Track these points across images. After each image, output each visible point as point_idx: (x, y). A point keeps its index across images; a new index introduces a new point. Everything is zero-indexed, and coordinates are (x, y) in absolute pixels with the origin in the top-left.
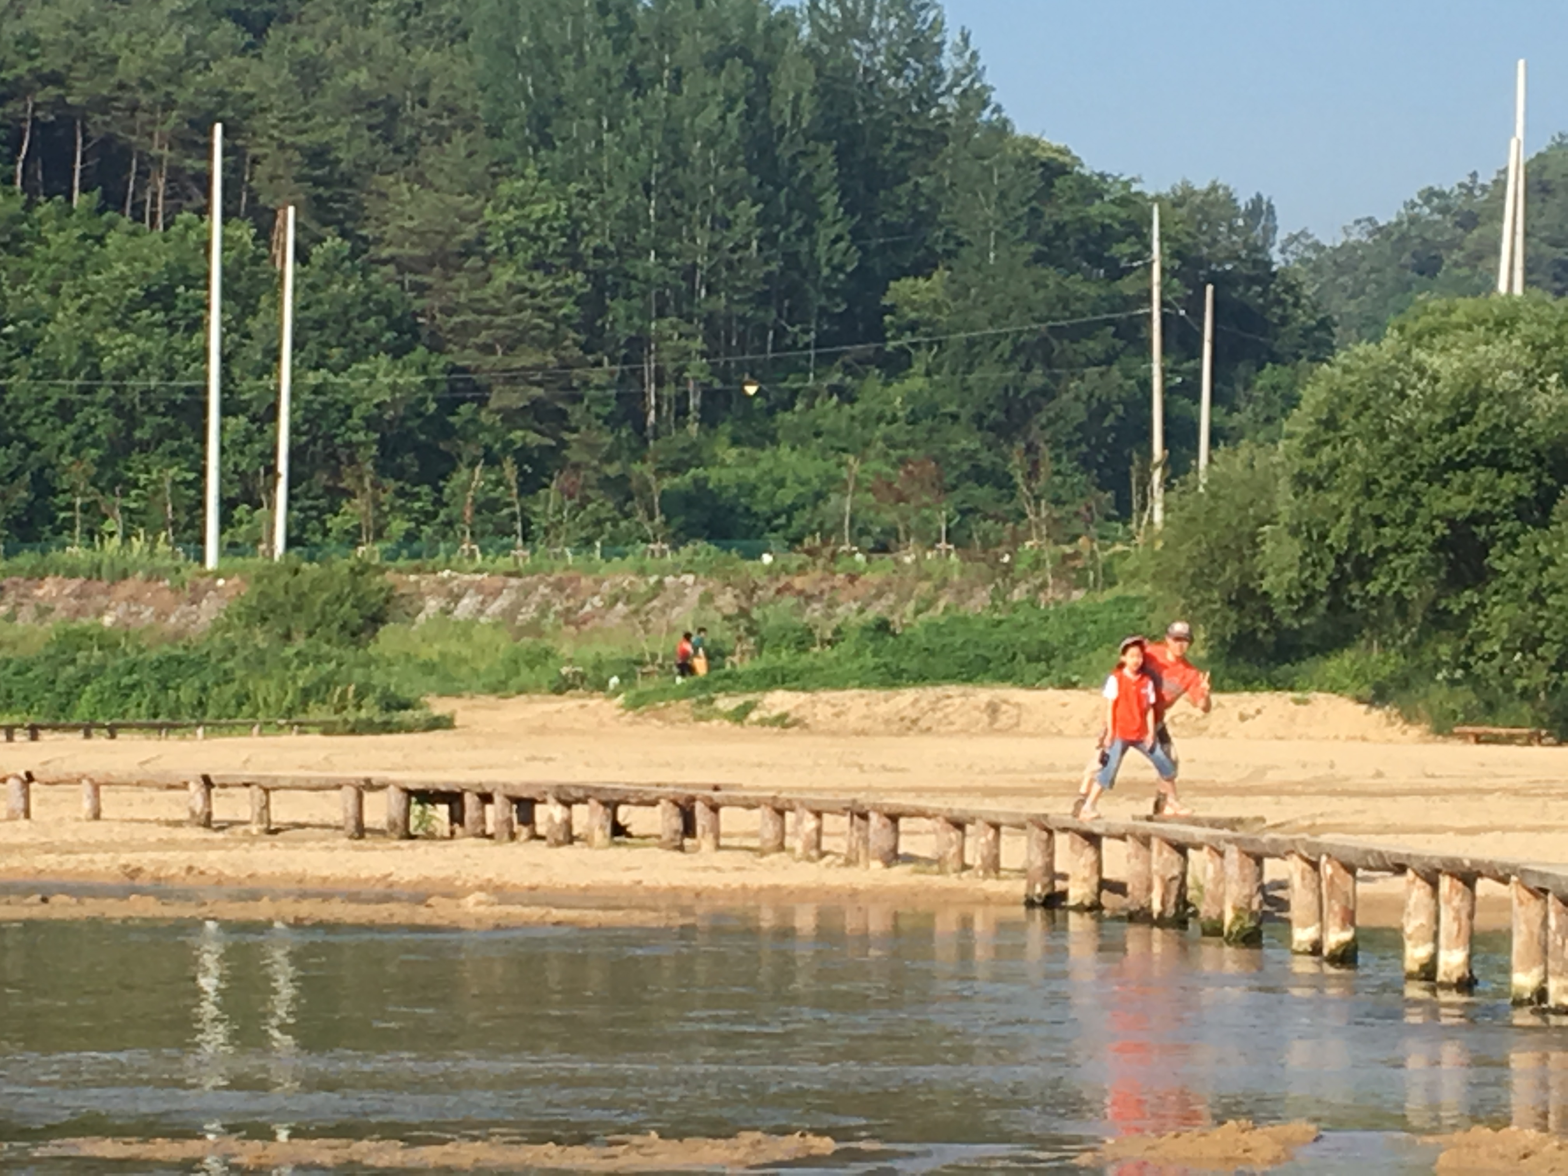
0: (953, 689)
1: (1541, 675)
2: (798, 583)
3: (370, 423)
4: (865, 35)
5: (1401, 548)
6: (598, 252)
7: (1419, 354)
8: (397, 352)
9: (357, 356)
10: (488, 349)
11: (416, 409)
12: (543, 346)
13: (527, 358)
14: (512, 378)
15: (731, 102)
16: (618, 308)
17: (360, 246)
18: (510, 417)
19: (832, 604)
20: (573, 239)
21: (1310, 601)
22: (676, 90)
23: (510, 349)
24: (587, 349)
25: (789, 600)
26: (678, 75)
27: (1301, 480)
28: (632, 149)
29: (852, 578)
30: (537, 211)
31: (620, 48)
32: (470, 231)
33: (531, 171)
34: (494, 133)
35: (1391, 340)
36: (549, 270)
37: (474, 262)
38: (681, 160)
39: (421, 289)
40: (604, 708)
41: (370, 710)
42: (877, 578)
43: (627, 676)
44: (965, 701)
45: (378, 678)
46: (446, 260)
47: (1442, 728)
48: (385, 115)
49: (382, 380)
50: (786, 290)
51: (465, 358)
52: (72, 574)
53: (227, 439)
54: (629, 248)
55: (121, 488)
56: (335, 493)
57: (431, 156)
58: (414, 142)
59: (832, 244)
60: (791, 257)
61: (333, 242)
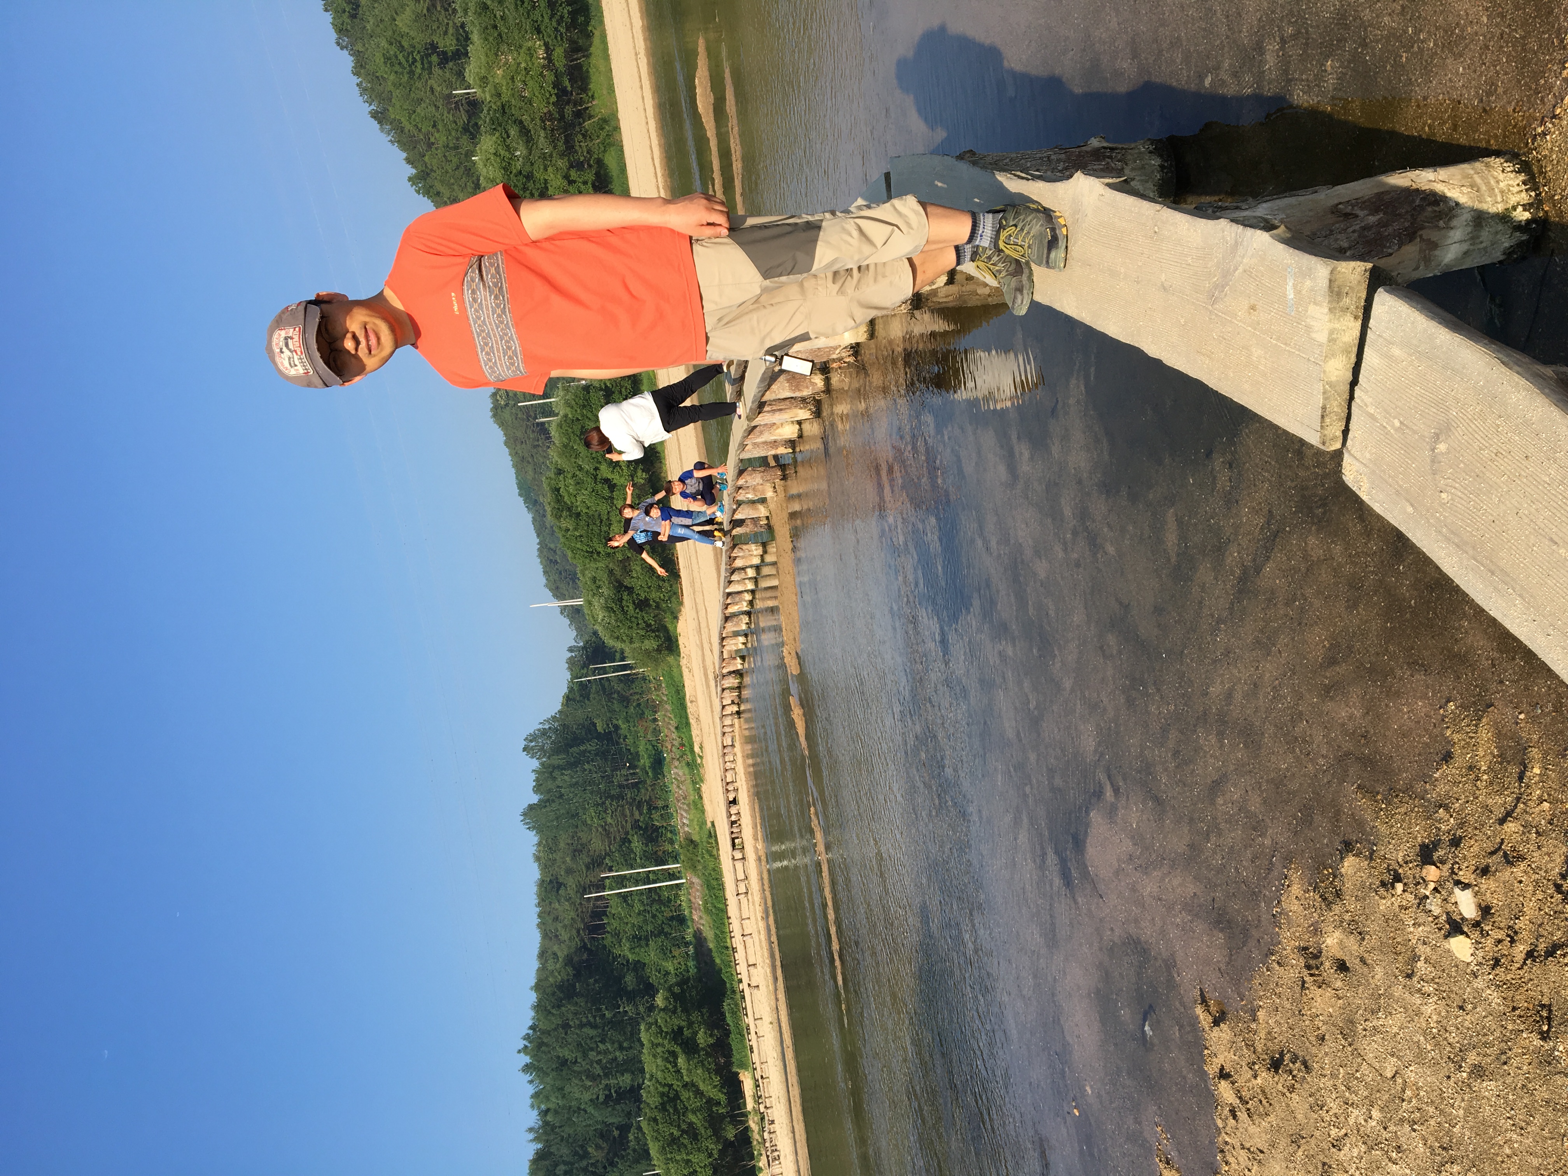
2: (670, 748)
3: (647, 845)
4: (543, 746)
6: (601, 798)
8: (630, 842)
10: (626, 822)
11: (642, 836)
12: (624, 809)
13: (628, 812)
14: (632, 815)
15: (563, 774)
16: (613, 792)
17: (607, 854)
18: (641, 814)
19: (673, 739)
20: (598, 804)
22: (561, 787)
23: (626, 816)
24: (623, 798)
25: (674, 749)
28: (576, 795)
29: (667, 736)
30: (593, 814)
31: (553, 801)
32: (600, 829)
33: (584, 817)
34: (577, 827)
36: (606, 809)
37: (607, 827)
38: (577, 783)
39: (615, 838)
40: (704, 788)
41: (713, 841)
42: (666, 730)
43: (696, 783)
44: (691, 708)
45: (704, 839)
46: (608, 834)
47: (681, 603)
48: (576, 852)
49: (637, 844)
50: (603, 754)
51: (629, 826)
52: (691, 912)
53: (655, 878)
54: (599, 792)
55: (669, 900)
56: (664, 852)
57: (584, 840)
58: (581, 845)
59: (591, 746)
60: (596, 755)
61: (607, 861)
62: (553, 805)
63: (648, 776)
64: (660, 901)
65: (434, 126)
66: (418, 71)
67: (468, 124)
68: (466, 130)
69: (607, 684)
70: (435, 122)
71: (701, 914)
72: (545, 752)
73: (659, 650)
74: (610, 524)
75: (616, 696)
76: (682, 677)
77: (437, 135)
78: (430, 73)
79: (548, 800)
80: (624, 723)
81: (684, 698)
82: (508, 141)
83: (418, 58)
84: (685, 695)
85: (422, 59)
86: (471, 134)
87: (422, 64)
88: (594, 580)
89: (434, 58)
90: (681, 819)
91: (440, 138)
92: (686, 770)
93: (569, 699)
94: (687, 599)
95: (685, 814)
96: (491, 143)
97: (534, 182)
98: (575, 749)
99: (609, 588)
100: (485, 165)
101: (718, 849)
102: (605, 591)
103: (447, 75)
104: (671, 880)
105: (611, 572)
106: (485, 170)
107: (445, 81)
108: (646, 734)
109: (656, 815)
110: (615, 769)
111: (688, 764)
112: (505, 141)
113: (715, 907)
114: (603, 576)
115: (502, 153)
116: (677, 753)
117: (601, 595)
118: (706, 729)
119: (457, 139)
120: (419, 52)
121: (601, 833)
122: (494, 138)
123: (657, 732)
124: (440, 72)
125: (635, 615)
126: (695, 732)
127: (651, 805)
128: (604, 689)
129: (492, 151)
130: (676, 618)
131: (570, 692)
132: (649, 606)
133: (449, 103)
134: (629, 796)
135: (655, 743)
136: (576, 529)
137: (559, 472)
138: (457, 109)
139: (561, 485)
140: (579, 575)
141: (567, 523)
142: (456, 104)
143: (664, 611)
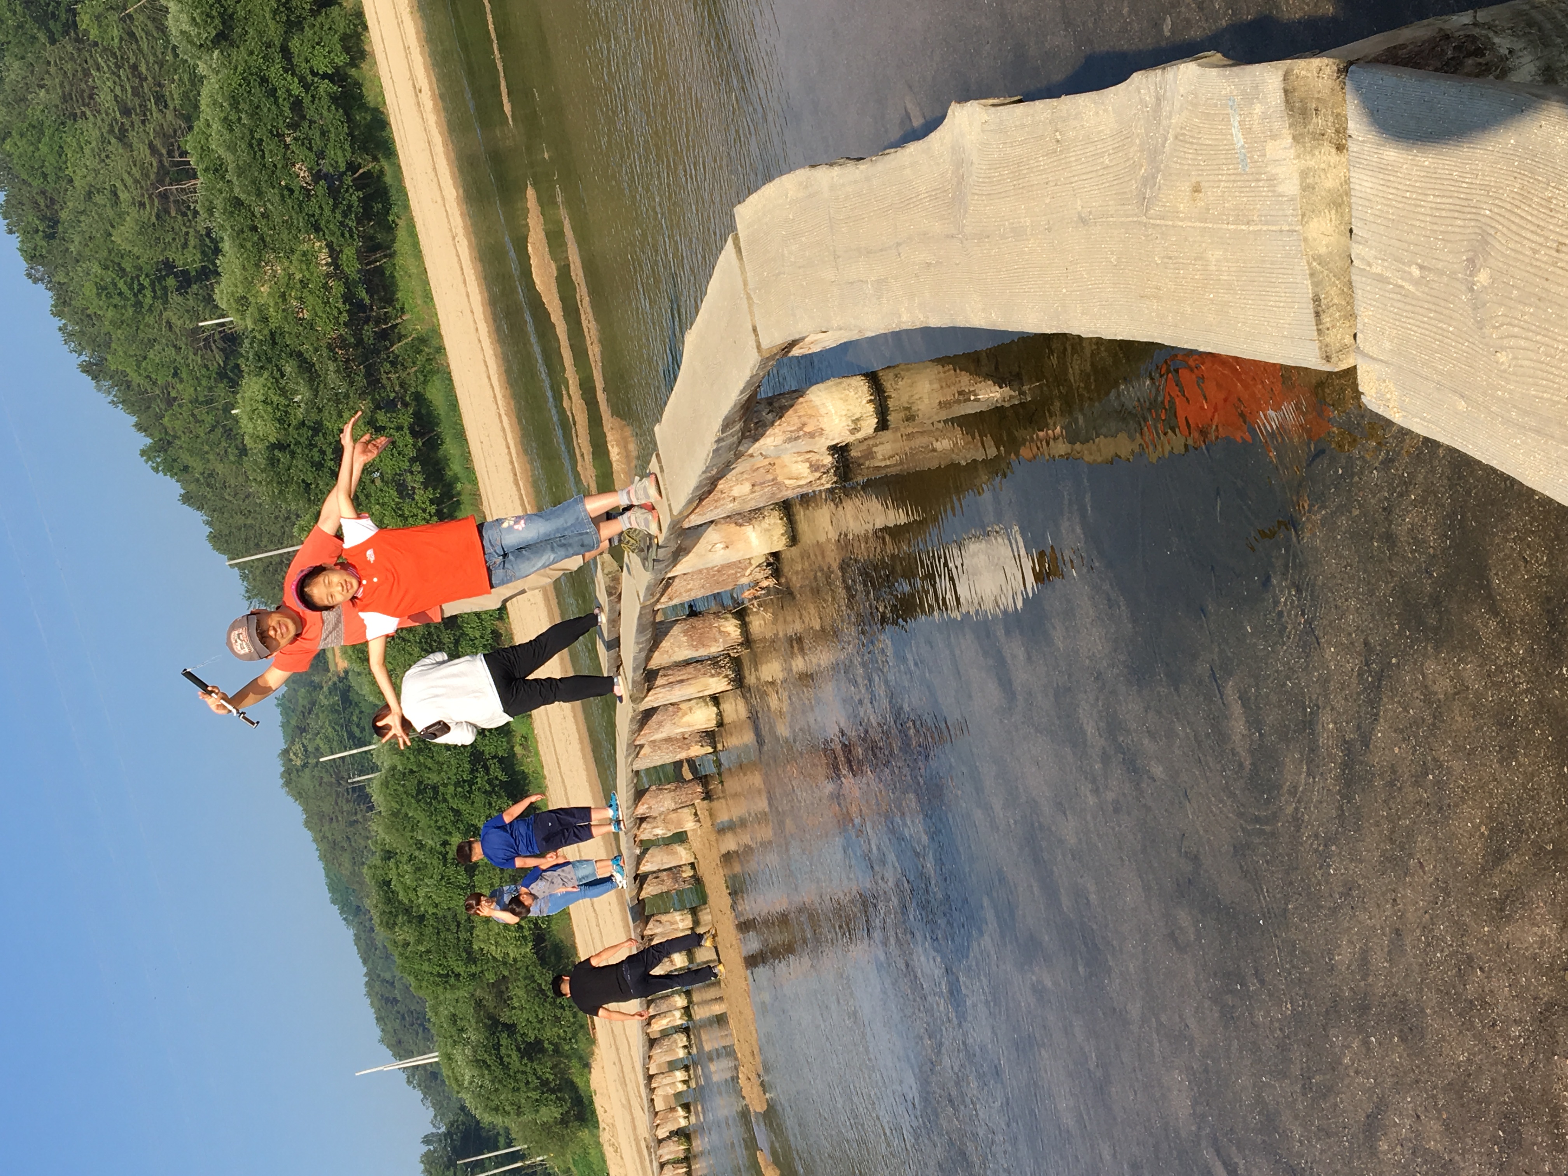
7: (466, 1083)
35: (463, 1095)
47: (593, 1041)
65: (175, 374)
66: (148, 301)
67: (224, 369)
68: (222, 375)
70: (176, 369)
73: (564, 1122)
74: (473, 927)
76: (604, 1162)
77: (180, 387)
78: (166, 302)
82: (283, 382)
83: (146, 283)
85: (152, 284)
86: (231, 380)
87: (154, 291)
88: (454, 1019)
89: (171, 282)
91: (185, 391)
96: (257, 387)
97: (324, 434)
99: (477, 1030)
100: (251, 419)
102: (473, 1035)
103: (191, 303)
105: (479, 1004)
106: (250, 425)
107: (188, 311)
112: (277, 381)
114: (467, 1011)
115: (275, 399)
117: (467, 1041)
119: (210, 389)
120: (147, 276)
122: (262, 380)
124: (180, 299)
125: (523, 1068)
129: (261, 398)
130: (587, 1066)
132: (543, 1050)
133: (196, 340)
136: (419, 942)
137: (389, 855)
138: (207, 346)
139: (392, 875)
140: (430, 1014)
141: (405, 933)
142: (205, 339)
143: (567, 1057)
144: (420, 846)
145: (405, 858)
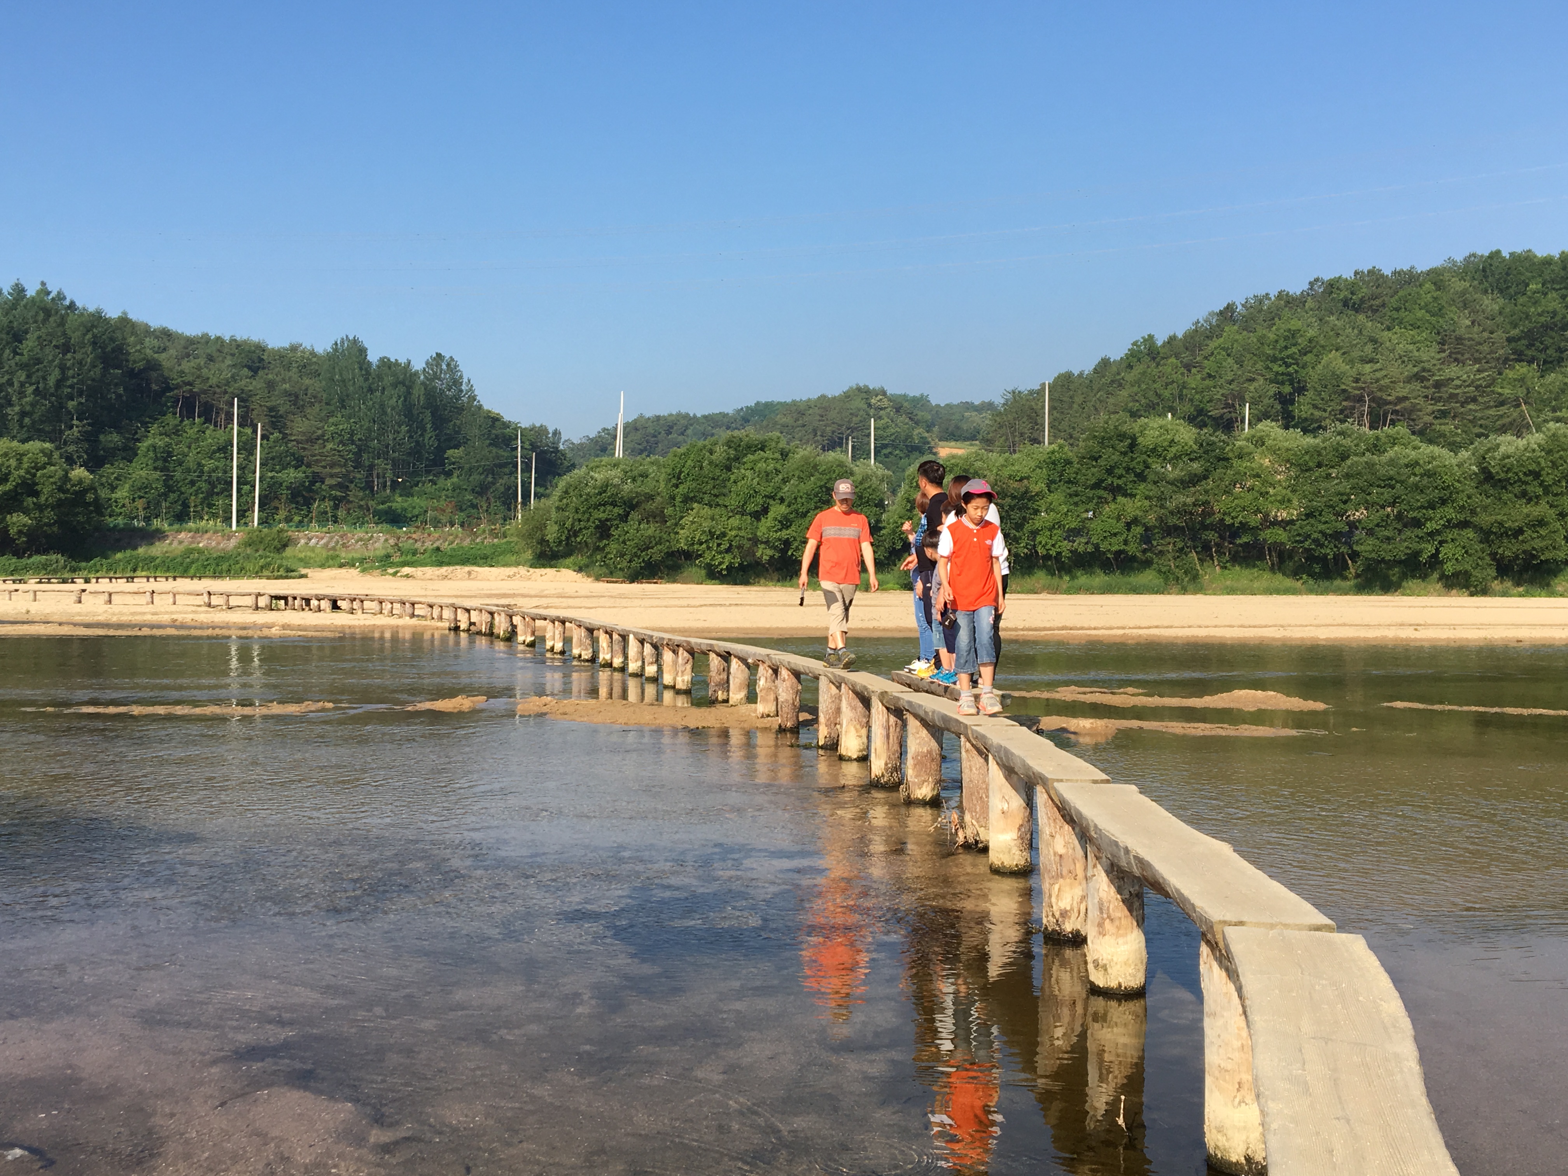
0: (458, 567)
1: (625, 564)
2: (414, 536)
3: (288, 488)
4: (439, 379)
5: (586, 528)
6: (360, 440)
7: (592, 473)
8: (296, 467)
9: (284, 468)
10: (325, 467)
11: (302, 484)
12: (341, 466)
13: (337, 470)
14: (332, 476)
15: (399, 397)
16: (365, 456)
17: (286, 436)
18: (331, 487)
19: (424, 542)
20: (352, 435)
21: (561, 542)
22: (383, 393)
23: (331, 467)
24: (355, 468)
25: (411, 541)
26: (384, 389)
27: (558, 509)
28: (370, 410)
29: (429, 535)
30: (341, 427)
31: (366, 380)
32: (320, 432)
33: (339, 415)
34: (327, 404)
35: (584, 469)
36: (344, 444)
37: (321, 441)
38: (385, 413)
39: (304, 449)
40: (354, 572)
41: (282, 572)
42: (437, 535)
43: (361, 563)
44: (461, 571)
45: (285, 563)
46: (312, 441)
47: (598, 579)
48: (294, 398)
49: (292, 475)
50: (416, 452)
51: (317, 469)
52: (190, 531)
53: (243, 492)
54: (369, 439)
55: (210, 506)
56: (277, 508)
57: (308, 410)
58: (303, 406)
59: (429, 439)
60: (417, 442)
61: (277, 435)
62: (361, 379)
63: (378, 504)
64: (211, 494)
65: (1210, 376)
66: (1276, 368)
67: (1206, 415)
68: (1201, 412)
69: (507, 470)
70: (1214, 377)
71: (186, 544)
72: (432, 380)
73: (543, 541)
74: (711, 506)
75: (490, 479)
76: (503, 566)
77: (1199, 377)
78: (1272, 382)
79: (368, 373)
80: (453, 484)
81: (475, 564)
82: (1186, 459)
83: (1291, 369)
84: (479, 566)
85: (1289, 374)
86: (1195, 418)
87: (1283, 374)
88: (644, 475)
89: (1287, 389)
90: (317, 537)
91: (1194, 380)
92: (381, 553)
93: (495, 420)
94: (602, 587)
95: (322, 542)
96: (1185, 438)
98: (428, 416)
99: (631, 492)
100: (1160, 427)
101: (268, 578)
102: (628, 487)
103: (1266, 401)
104: (238, 511)
105: (650, 497)
106: (1156, 425)
107: (1260, 397)
108: (435, 509)
109: (328, 505)
110: (395, 463)
111: (388, 556)
112: (1186, 455)
113: (193, 563)
114: (646, 488)
115: (1173, 450)
116: (406, 545)
117: (624, 482)
118: (430, 585)
119: (1191, 400)
120: (1296, 372)
121: (314, 432)
122: (1191, 443)
123: (437, 523)
124: (1271, 393)
125: (592, 519)
126: (430, 571)
127: (340, 501)
128: (501, 466)
129: (1176, 439)
130: (580, 570)
131: (504, 423)
132: (601, 538)
133: (1234, 398)
134: (358, 476)
135: (421, 518)
136: (711, 463)
137: (784, 455)
138: (1227, 406)
139: (768, 454)
140: (653, 458)
141: (720, 453)
142: (1233, 406)
143: (591, 555)
144: (785, 481)
145: (779, 467)
